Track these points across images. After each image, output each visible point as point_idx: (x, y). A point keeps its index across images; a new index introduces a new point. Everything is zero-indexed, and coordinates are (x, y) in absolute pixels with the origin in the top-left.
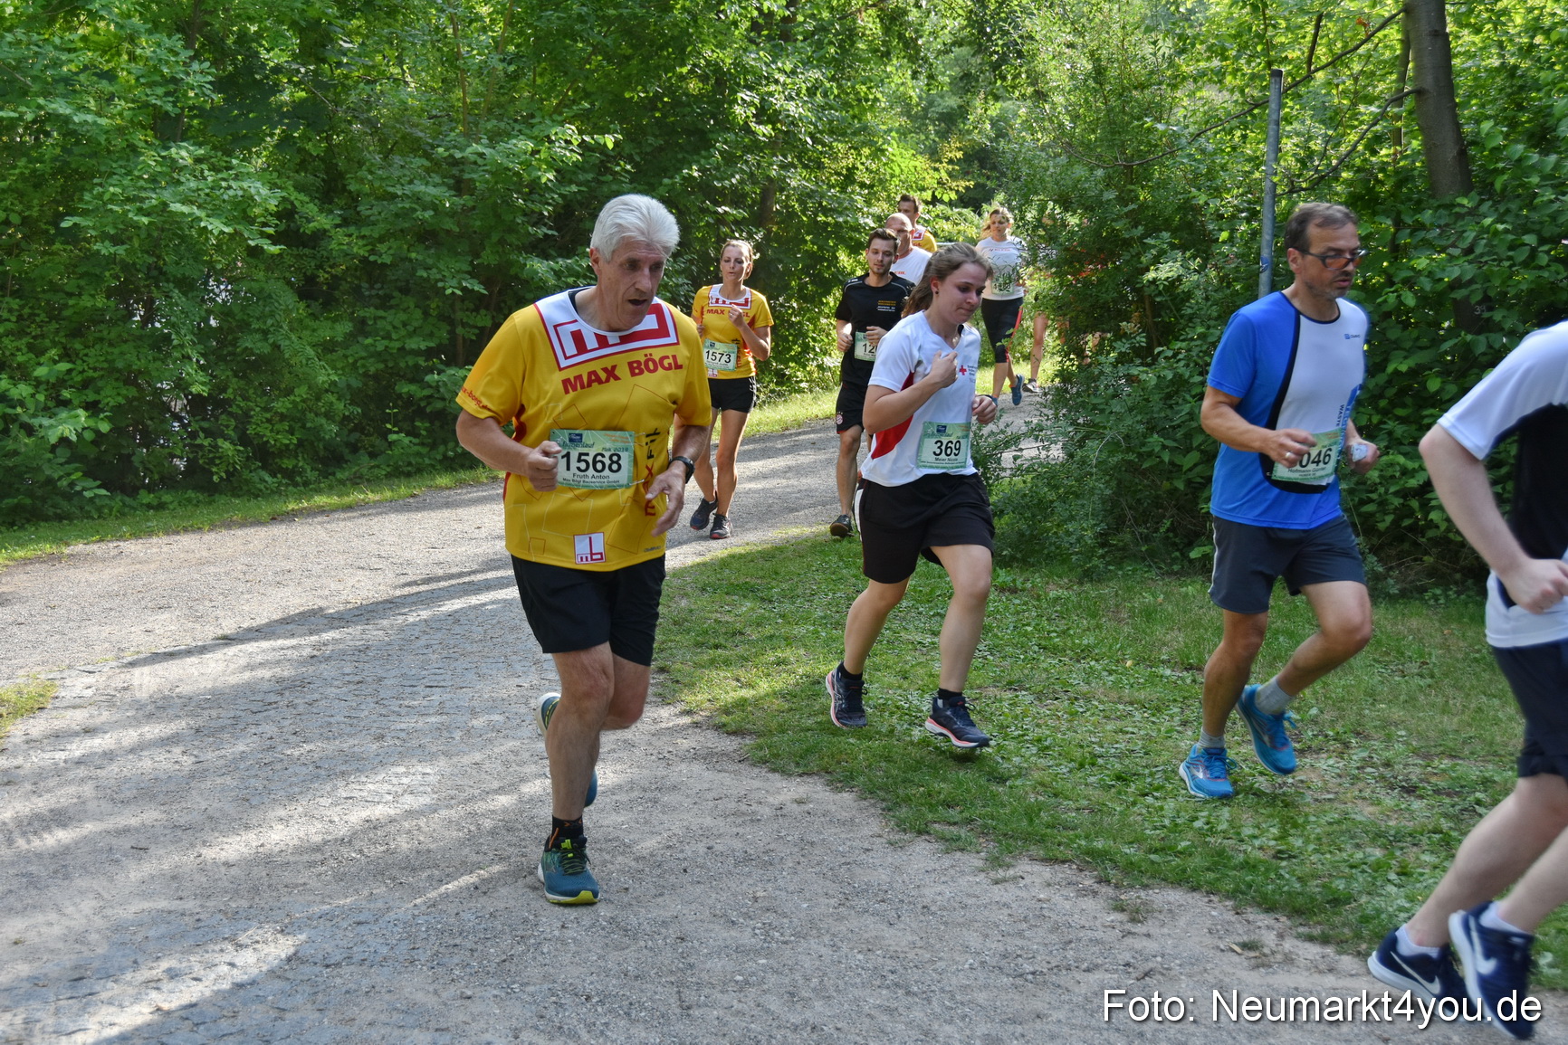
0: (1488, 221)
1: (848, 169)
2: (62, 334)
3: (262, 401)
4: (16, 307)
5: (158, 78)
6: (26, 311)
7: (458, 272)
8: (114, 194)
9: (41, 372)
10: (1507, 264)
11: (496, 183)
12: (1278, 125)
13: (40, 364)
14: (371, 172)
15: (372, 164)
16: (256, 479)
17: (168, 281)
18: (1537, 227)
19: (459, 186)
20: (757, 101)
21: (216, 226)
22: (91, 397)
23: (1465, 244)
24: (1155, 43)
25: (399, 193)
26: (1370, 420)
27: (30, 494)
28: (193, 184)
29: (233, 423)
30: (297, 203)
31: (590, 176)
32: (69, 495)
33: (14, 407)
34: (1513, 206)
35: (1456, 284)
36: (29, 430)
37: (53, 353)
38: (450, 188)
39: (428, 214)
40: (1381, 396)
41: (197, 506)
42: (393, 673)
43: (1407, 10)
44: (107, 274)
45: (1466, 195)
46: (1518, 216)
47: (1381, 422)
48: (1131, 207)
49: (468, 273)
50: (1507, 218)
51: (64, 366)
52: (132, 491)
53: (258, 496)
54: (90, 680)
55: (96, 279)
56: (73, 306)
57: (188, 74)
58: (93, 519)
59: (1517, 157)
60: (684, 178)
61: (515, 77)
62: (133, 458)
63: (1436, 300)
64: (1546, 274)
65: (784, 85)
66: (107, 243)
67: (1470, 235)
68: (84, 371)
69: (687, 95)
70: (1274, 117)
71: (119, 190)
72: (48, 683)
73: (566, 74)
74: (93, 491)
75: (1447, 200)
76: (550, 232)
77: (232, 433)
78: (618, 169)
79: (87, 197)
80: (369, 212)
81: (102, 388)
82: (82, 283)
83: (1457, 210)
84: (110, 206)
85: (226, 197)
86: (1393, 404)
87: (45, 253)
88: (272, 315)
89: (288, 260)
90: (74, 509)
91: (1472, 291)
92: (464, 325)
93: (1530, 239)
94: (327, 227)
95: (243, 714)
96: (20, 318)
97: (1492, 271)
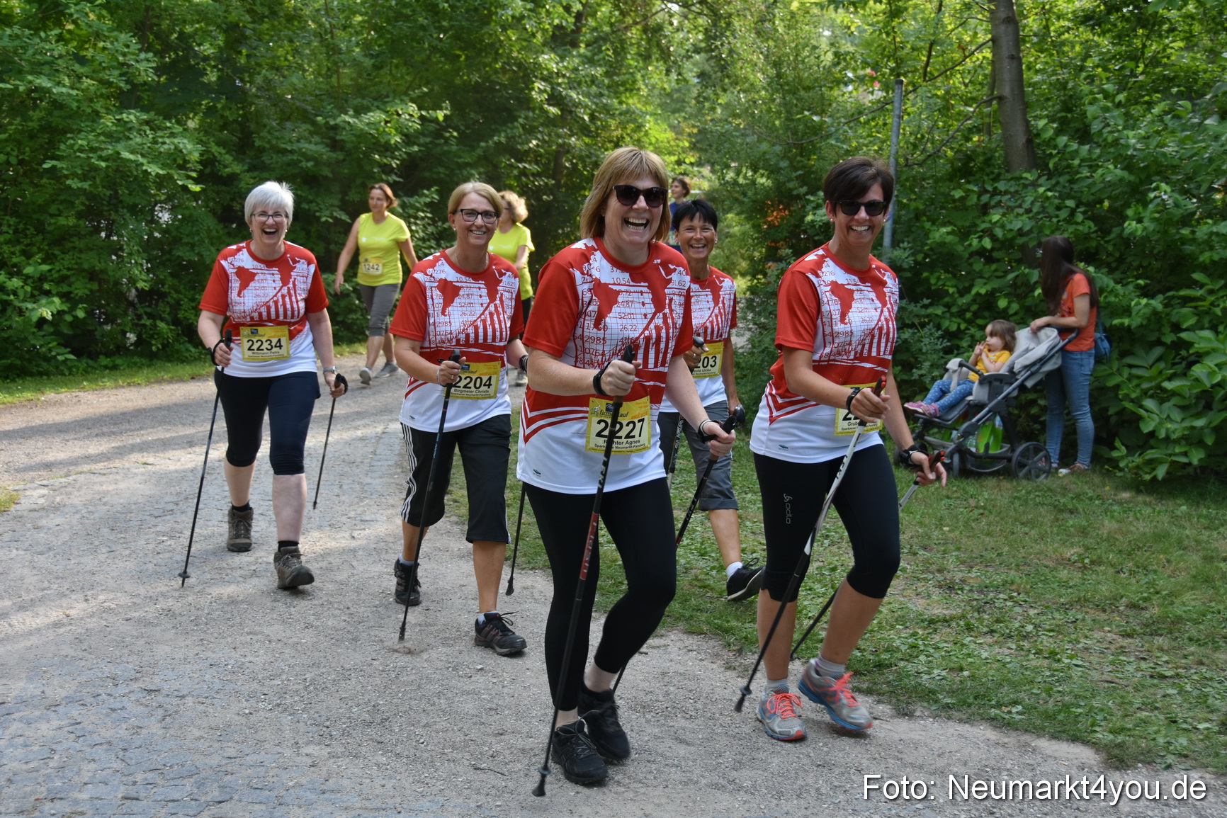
0: (1041, 190)
1: (618, 138)
2: (46, 243)
3: (190, 294)
4: (12, 223)
5: (115, 64)
6: (21, 226)
7: (332, 205)
8: (81, 145)
9: (29, 270)
10: (1055, 220)
11: (360, 143)
12: (901, 118)
13: (30, 264)
14: (269, 132)
15: (272, 128)
16: (183, 349)
17: (123, 208)
18: (1078, 195)
19: (335, 145)
20: (548, 89)
21: (154, 169)
22: (65, 289)
23: (1026, 205)
24: (818, 58)
25: (289, 148)
26: (959, 328)
27: (21, 358)
28: (138, 140)
29: (168, 309)
30: (216, 154)
31: (428, 140)
32: (48, 360)
33: (9, 295)
34: (1063, 179)
35: (1021, 233)
36: (21, 312)
37: (38, 257)
38: (327, 146)
39: (310, 164)
40: (968, 310)
41: (140, 368)
42: (258, 491)
43: (993, 40)
44: (77, 202)
45: (1029, 172)
46: (1064, 187)
47: (967, 329)
48: (800, 172)
49: (338, 207)
50: (1058, 188)
51: (45, 267)
52: (94, 356)
53: (183, 362)
54: (44, 491)
55: (71, 204)
56: (55, 223)
57: (137, 61)
58: (63, 374)
59: (1063, 144)
60: (496, 143)
61: (377, 67)
62: (96, 333)
63: (1005, 244)
64: (1081, 228)
65: (569, 78)
66: (76, 180)
67: (1029, 199)
68: (60, 270)
69: (500, 84)
70: (897, 112)
71: (85, 143)
72: (14, 493)
73: (412, 66)
74: (65, 355)
75: (1017, 174)
76: (398, 179)
77: (167, 317)
78: (448, 135)
79: (62, 147)
80: (268, 162)
81: (73, 283)
82: (61, 207)
83: (1022, 181)
84: (78, 154)
85: (162, 150)
86: (975, 315)
87: (36, 185)
88: (198, 233)
89: (211, 195)
90: (51, 368)
91: (1031, 239)
92: (336, 243)
93: (1070, 203)
94: (238, 171)
95: (148, 518)
96: (16, 231)
97: (1044, 225)
